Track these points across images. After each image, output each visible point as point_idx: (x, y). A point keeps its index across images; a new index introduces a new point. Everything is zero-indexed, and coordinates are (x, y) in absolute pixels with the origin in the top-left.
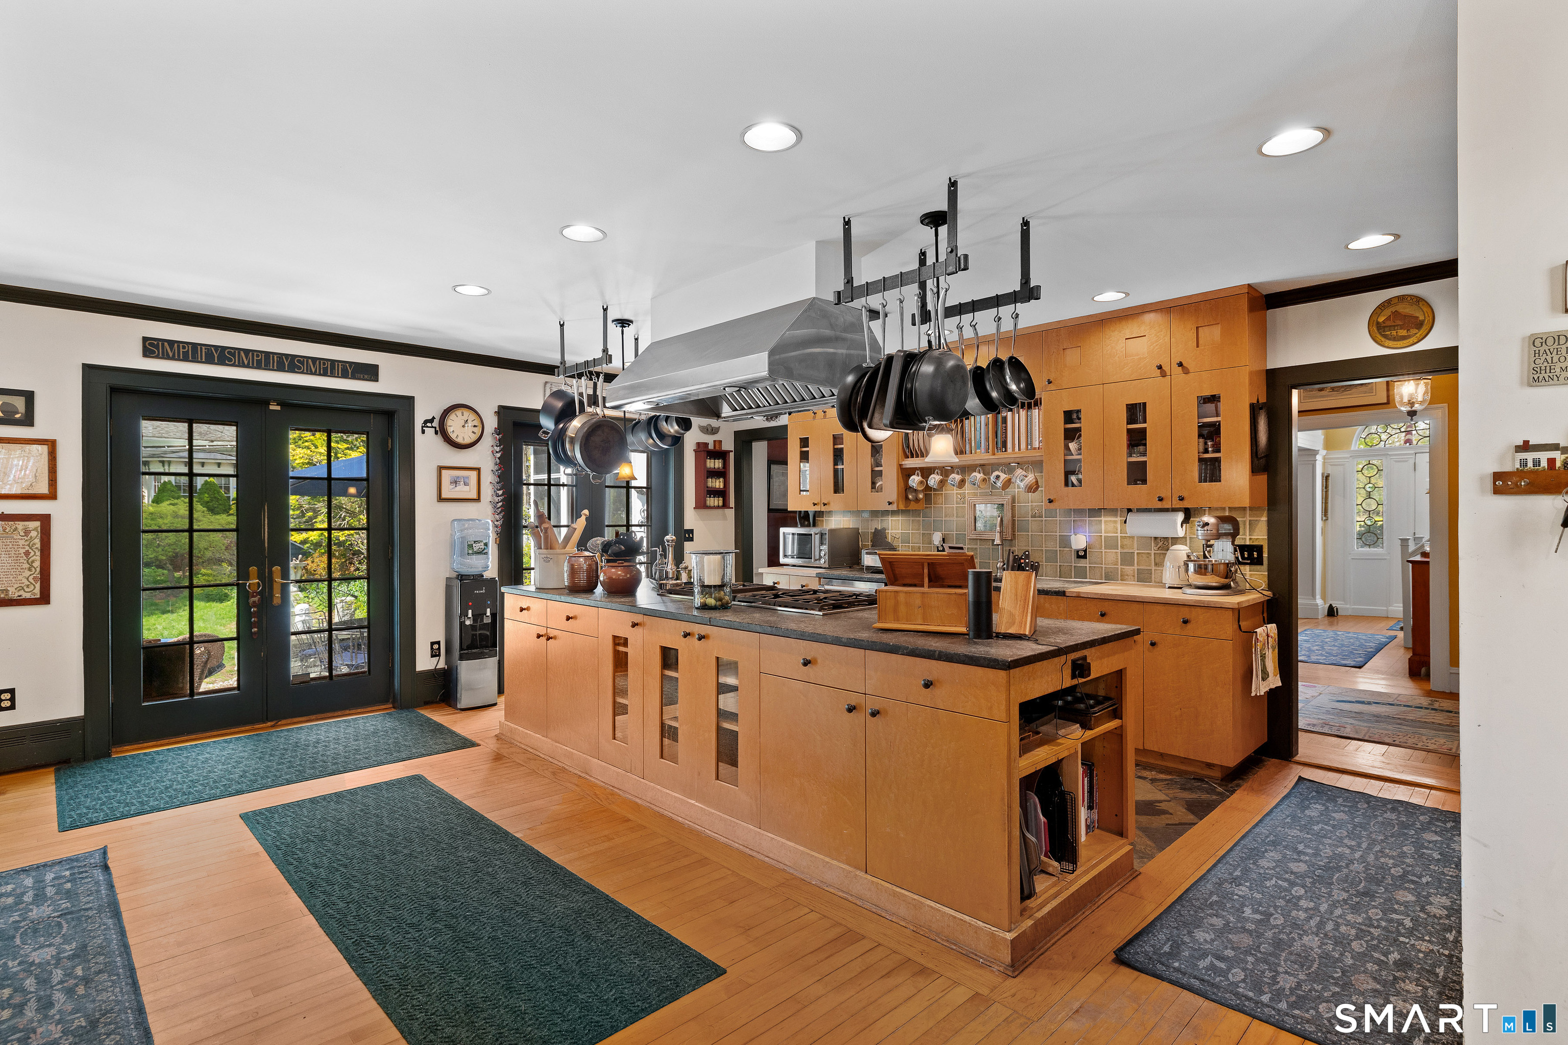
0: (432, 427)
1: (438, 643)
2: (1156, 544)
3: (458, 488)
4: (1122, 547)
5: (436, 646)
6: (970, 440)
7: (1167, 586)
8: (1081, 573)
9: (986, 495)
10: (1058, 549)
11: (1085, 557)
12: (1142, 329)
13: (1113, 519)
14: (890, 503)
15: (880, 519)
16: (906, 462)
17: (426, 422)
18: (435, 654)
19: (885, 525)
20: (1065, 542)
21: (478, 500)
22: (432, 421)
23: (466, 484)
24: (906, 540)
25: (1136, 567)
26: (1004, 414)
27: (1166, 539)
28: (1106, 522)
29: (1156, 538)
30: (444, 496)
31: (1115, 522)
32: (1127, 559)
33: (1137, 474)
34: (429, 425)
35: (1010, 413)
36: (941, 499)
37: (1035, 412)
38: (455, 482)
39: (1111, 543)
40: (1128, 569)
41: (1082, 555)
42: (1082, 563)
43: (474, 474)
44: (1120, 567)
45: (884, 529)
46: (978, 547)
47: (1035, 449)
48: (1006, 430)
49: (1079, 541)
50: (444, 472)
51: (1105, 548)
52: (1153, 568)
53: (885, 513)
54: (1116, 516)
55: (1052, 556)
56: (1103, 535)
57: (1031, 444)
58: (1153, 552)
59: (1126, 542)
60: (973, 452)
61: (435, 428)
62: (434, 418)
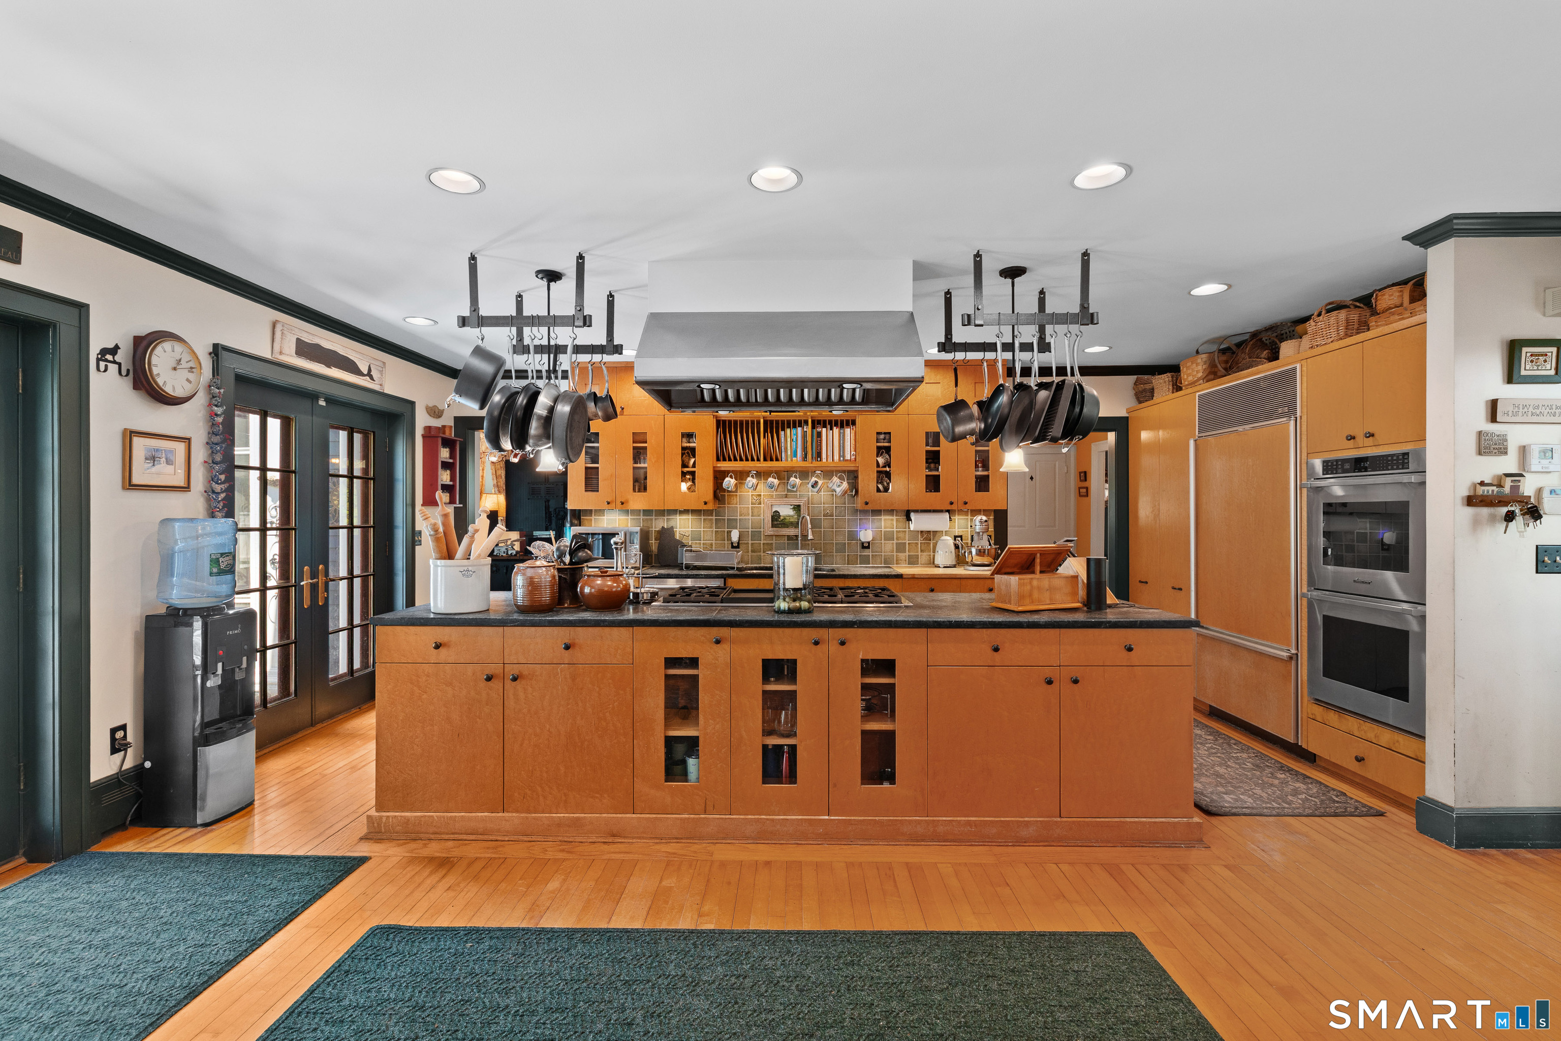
0: (114, 362)
1: (123, 727)
2: (922, 536)
3: (157, 468)
4: (897, 539)
5: (119, 735)
6: (786, 449)
7: (942, 566)
8: (865, 560)
9: (781, 497)
10: (847, 542)
11: (868, 547)
12: (938, 377)
13: (891, 518)
14: (706, 503)
15: (666, 518)
16: (719, 465)
17: (104, 352)
18: (117, 746)
19: (672, 524)
20: (853, 536)
21: (186, 488)
22: (114, 350)
23: (169, 462)
24: (696, 537)
25: (907, 554)
26: (819, 430)
27: (929, 532)
28: (885, 520)
29: (922, 532)
30: (136, 480)
31: (892, 520)
32: (901, 548)
33: (933, 484)
34: (109, 357)
35: (824, 430)
36: (735, 500)
37: (848, 431)
38: (153, 459)
39: (889, 537)
40: (902, 556)
41: (865, 546)
42: (866, 552)
43: (181, 447)
44: (895, 554)
45: (672, 527)
46: (774, 542)
47: (847, 460)
48: (821, 443)
49: (866, 535)
50: (136, 441)
51: (885, 540)
52: (920, 554)
53: (674, 512)
54: (893, 515)
55: (841, 548)
56: (883, 530)
57: (844, 456)
58: (920, 542)
59: (901, 535)
60: (789, 459)
61: (120, 364)
62: (117, 347)
